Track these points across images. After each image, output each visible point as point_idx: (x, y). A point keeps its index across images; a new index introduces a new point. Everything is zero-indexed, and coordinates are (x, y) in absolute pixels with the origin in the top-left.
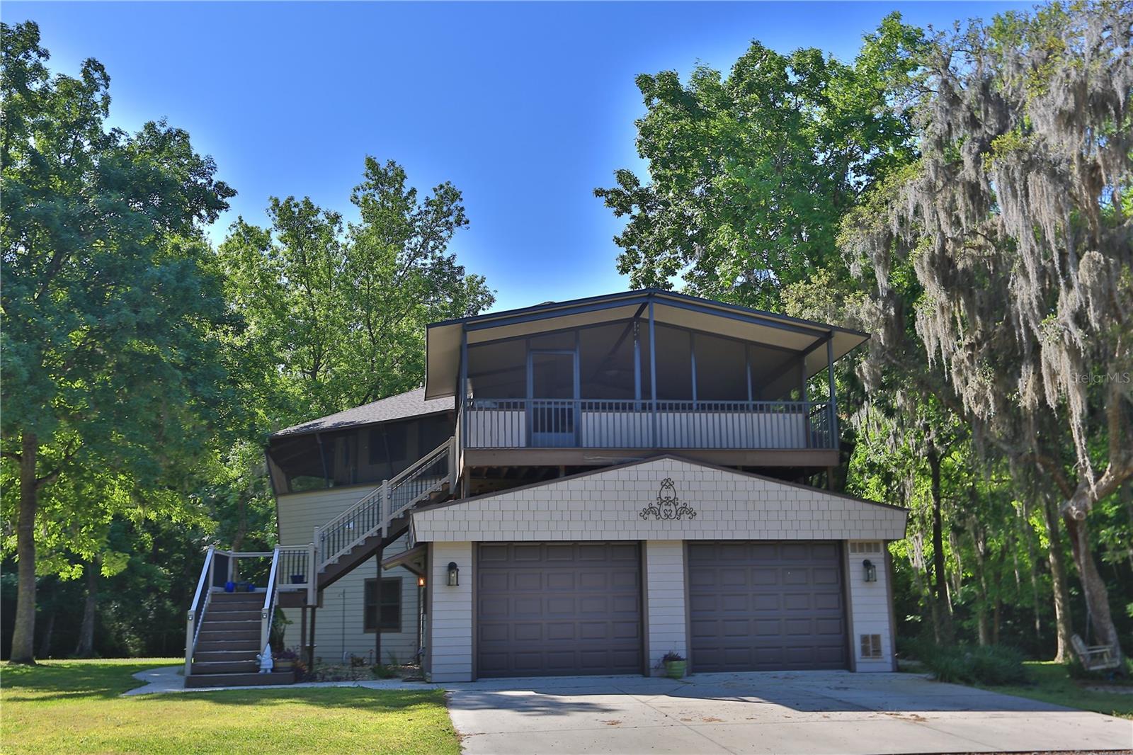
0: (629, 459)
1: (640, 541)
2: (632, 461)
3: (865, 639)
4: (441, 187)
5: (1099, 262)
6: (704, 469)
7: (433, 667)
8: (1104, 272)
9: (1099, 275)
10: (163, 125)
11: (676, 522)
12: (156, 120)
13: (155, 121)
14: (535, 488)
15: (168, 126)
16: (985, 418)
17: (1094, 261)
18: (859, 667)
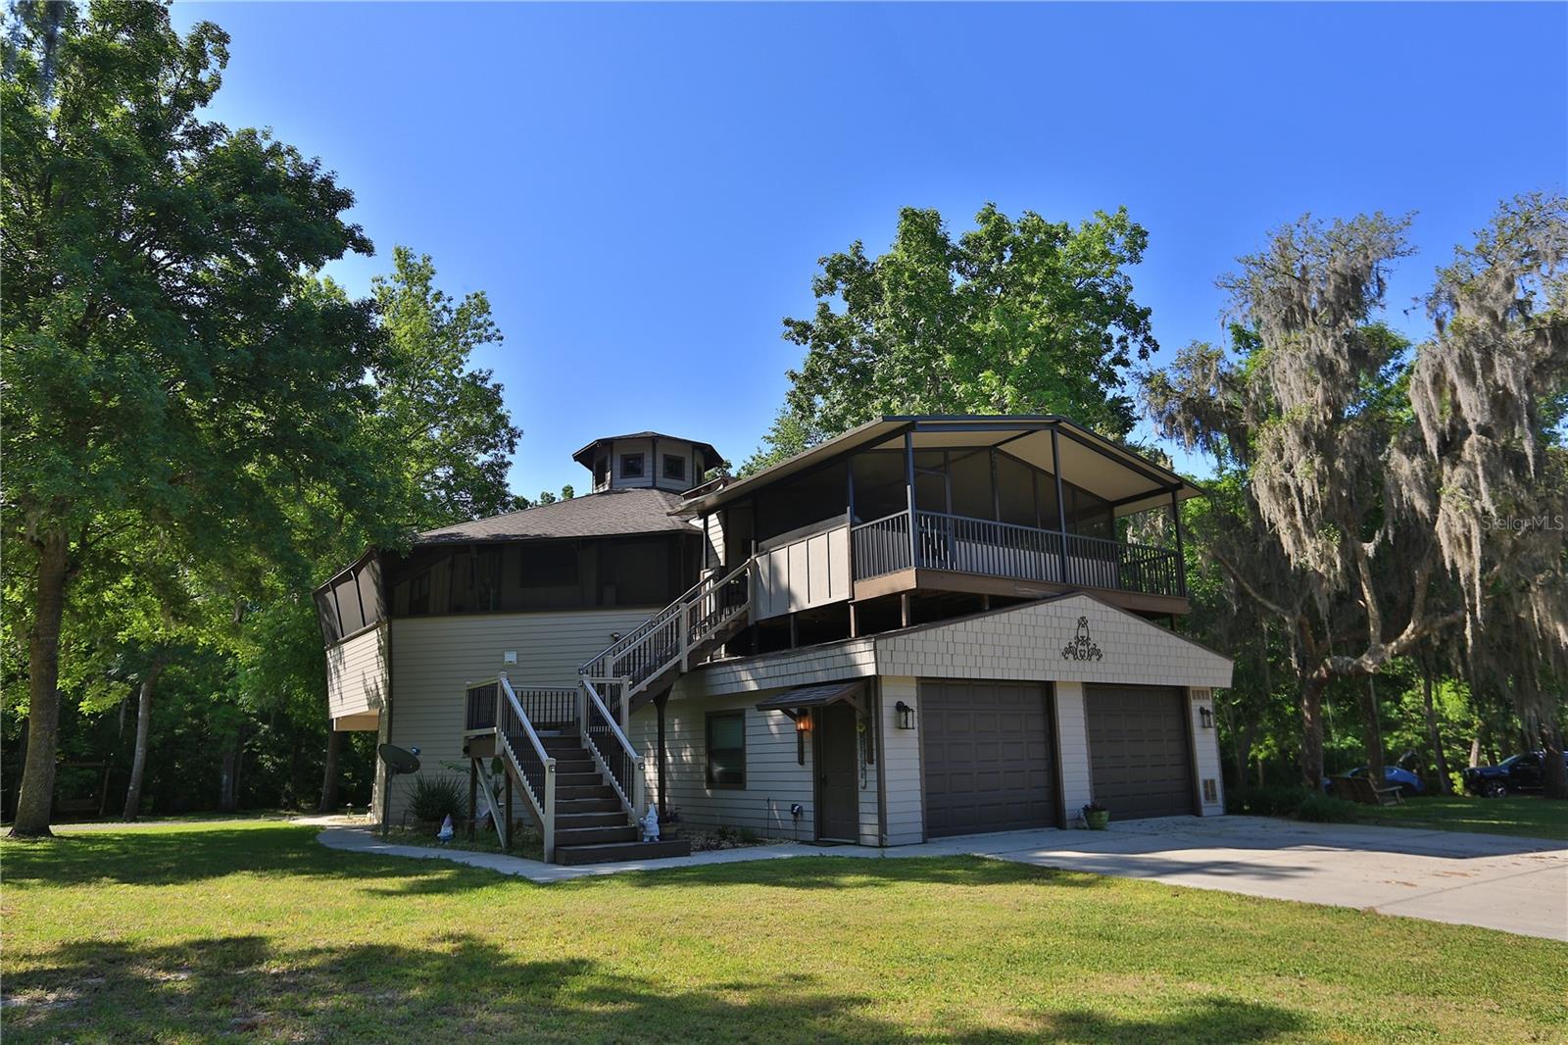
0: (1049, 593)
1: (1049, 682)
2: (1054, 596)
3: (1205, 782)
4: (476, 296)
5: (1486, 445)
6: (1109, 609)
7: (888, 827)
8: (1492, 454)
9: (1488, 456)
10: (266, 136)
11: (1087, 662)
12: (259, 128)
13: (257, 130)
14: (982, 619)
15: (274, 138)
16: (1331, 576)
17: (1482, 444)
18: (1205, 811)
